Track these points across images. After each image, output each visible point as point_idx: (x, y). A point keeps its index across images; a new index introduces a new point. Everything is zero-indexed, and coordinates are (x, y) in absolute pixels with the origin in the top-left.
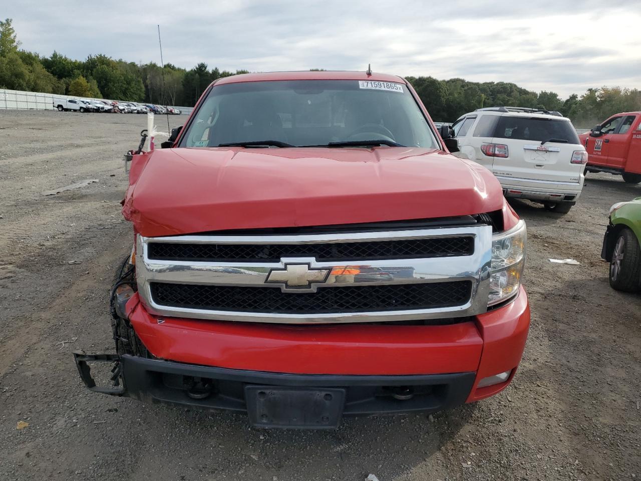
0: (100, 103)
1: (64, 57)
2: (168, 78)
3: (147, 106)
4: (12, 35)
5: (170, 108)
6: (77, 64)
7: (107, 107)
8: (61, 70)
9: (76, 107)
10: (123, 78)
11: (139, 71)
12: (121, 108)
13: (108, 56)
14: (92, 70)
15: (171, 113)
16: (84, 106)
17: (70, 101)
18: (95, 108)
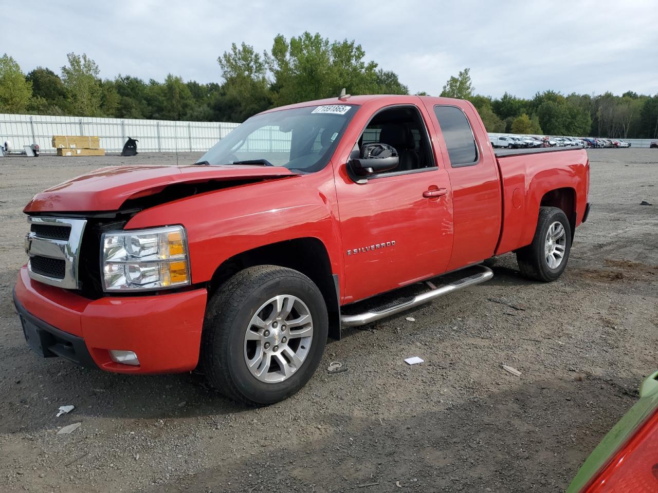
0: (530, 139)
1: (513, 98)
2: (623, 108)
3: (584, 140)
4: (468, 83)
5: (614, 141)
6: (524, 103)
7: (537, 143)
8: (508, 110)
9: (505, 143)
10: (568, 112)
11: (590, 103)
12: (552, 142)
13: (556, 91)
14: (537, 107)
15: (616, 146)
16: (512, 142)
17: (501, 139)
18: (524, 144)
